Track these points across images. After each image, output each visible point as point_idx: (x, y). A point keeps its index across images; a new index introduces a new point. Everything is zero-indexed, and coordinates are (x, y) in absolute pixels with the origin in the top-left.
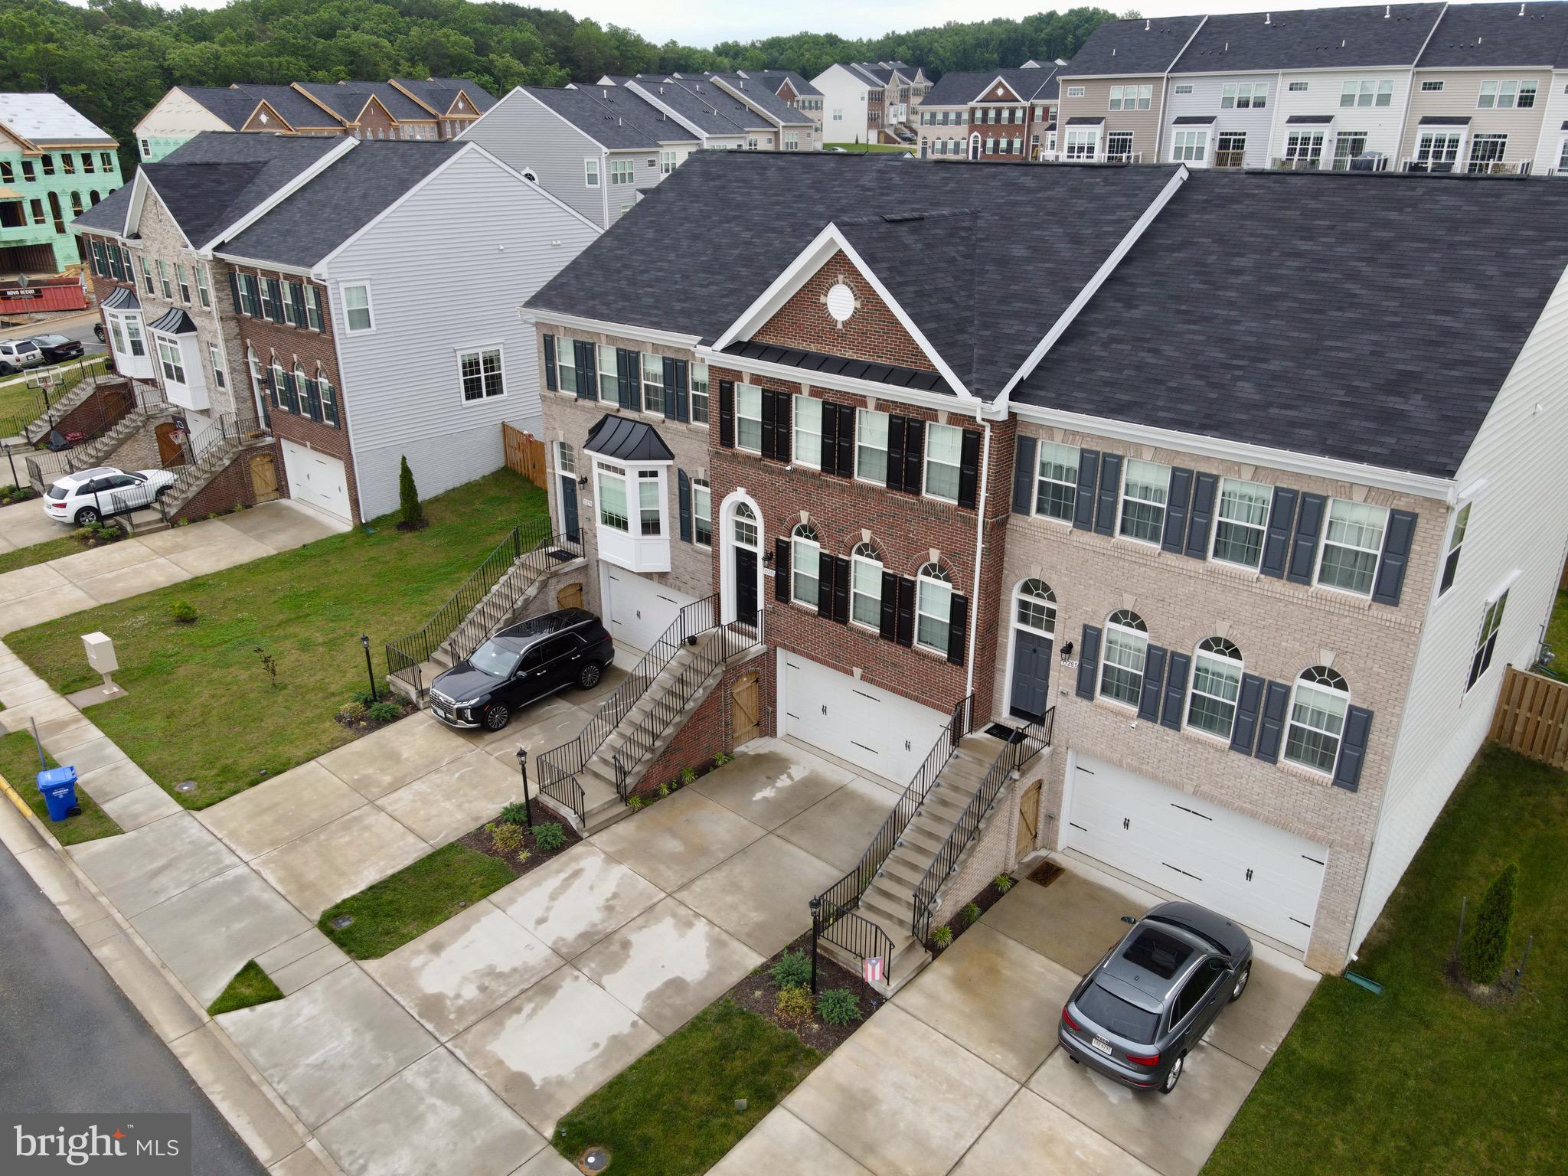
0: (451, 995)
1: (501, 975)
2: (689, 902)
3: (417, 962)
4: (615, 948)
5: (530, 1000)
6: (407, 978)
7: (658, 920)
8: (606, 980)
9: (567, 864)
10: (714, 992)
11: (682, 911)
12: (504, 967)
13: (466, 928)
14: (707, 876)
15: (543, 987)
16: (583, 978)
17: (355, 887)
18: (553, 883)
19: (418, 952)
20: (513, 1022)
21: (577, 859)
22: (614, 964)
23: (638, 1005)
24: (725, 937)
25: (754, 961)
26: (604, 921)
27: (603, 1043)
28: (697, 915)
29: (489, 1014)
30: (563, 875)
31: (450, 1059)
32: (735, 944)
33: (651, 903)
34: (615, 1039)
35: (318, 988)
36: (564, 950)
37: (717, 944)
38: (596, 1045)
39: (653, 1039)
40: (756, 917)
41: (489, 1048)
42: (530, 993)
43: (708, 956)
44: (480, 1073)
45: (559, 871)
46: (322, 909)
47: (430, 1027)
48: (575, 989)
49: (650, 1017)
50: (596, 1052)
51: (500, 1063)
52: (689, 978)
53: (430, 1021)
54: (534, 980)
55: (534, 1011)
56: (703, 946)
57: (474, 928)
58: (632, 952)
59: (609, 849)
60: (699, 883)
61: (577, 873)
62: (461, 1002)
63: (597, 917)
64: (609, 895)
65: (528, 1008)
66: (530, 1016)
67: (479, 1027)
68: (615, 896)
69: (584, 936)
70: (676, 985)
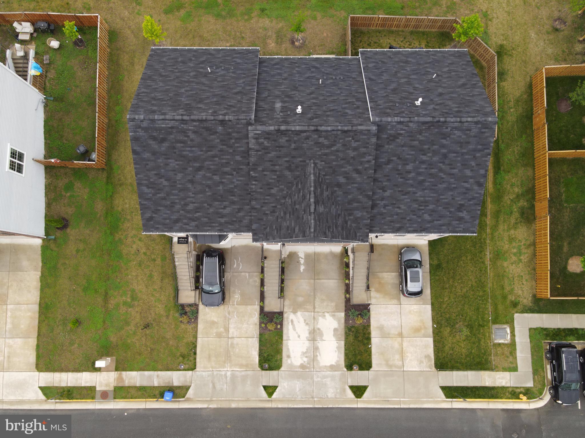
0: (303, 362)
1: (306, 352)
2: (319, 311)
3: (289, 362)
4: (318, 331)
5: (316, 352)
6: (291, 366)
7: (318, 319)
8: (324, 338)
9: (288, 321)
10: (343, 326)
11: (320, 314)
12: (305, 350)
13: (288, 349)
14: (315, 302)
15: (316, 349)
16: (320, 341)
17: (256, 358)
18: (290, 327)
19: (287, 360)
20: (319, 358)
21: (288, 318)
22: (321, 334)
23: (334, 339)
24: (333, 313)
25: (343, 314)
26: (309, 327)
27: (336, 350)
28: (323, 312)
29: (313, 360)
30: (290, 324)
31: (318, 372)
32: (336, 314)
33: (313, 317)
34: (337, 348)
35: (280, 380)
36: (310, 339)
37: (333, 316)
38: (336, 351)
39: (343, 343)
40: (333, 304)
41: (321, 365)
42: (315, 351)
43: (334, 320)
44: (325, 370)
45: (288, 323)
46: (258, 367)
47: (307, 370)
48: (320, 344)
49: (338, 339)
50: (337, 352)
51: (326, 366)
52: (336, 327)
53: (306, 369)
54: (313, 348)
55: (319, 354)
56: (331, 318)
57: (289, 347)
58: (322, 329)
59: (291, 310)
60: (316, 305)
61: (292, 321)
62: (306, 362)
63: (307, 328)
64: (304, 321)
65: (318, 354)
66: (320, 355)
67: (315, 364)
68: (305, 320)
69: (310, 333)
70: (335, 330)
